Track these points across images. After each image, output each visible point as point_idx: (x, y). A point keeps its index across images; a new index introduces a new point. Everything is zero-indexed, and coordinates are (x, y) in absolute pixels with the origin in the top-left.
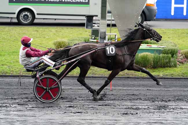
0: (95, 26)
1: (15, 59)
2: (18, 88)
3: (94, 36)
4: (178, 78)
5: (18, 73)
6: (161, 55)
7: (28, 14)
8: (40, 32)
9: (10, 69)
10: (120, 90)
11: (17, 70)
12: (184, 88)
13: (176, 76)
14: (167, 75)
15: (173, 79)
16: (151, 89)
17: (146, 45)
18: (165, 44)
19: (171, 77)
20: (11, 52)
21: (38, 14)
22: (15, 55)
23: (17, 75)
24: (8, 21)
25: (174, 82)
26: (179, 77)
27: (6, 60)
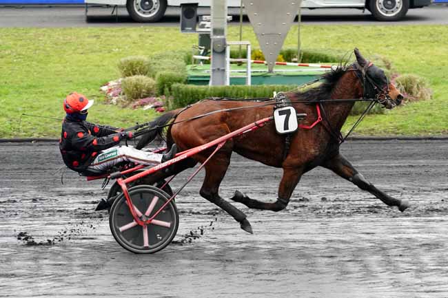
0: (206, 26)
1: (29, 103)
2: (20, 169)
3: (203, 47)
4: (384, 137)
5: (29, 133)
9: (13, 125)
10: (247, 168)
11: (28, 127)
12: (391, 161)
13: (381, 133)
14: (360, 132)
15: (374, 139)
19: (368, 136)
20: (22, 88)
22: (31, 94)
23: (28, 137)
25: (375, 147)
26: (387, 137)
27: (8, 104)
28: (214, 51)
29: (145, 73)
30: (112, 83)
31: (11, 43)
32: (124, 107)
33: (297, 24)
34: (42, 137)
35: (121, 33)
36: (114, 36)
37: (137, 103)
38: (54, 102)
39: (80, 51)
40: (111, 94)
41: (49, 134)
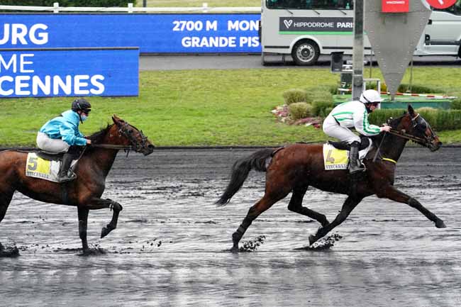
0: (346, 68)
1: (224, 122)
3: (345, 83)
6: (449, 111)
7: (309, 48)
8: (264, 77)
9: (216, 137)
11: (227, 138)
16: (433, 164)
17: (426, 95)
18: (456, 93)
20: (217, 111)
21: (324, 48)
22: (224, 115)
24: (280, 59)
27: (209, 122)
28: (355, 86)
29: (303, 100)
30: (279, 108)
31: (201, 80)
32: (291, 124)
33: (410, 67)
34: (237, 145)
35: (274, 73)
36: (270, 75)
37: (300, 121)
38: (241, 121)
39: (250, 85)
40: (280, 115)
41: (242, 143)
